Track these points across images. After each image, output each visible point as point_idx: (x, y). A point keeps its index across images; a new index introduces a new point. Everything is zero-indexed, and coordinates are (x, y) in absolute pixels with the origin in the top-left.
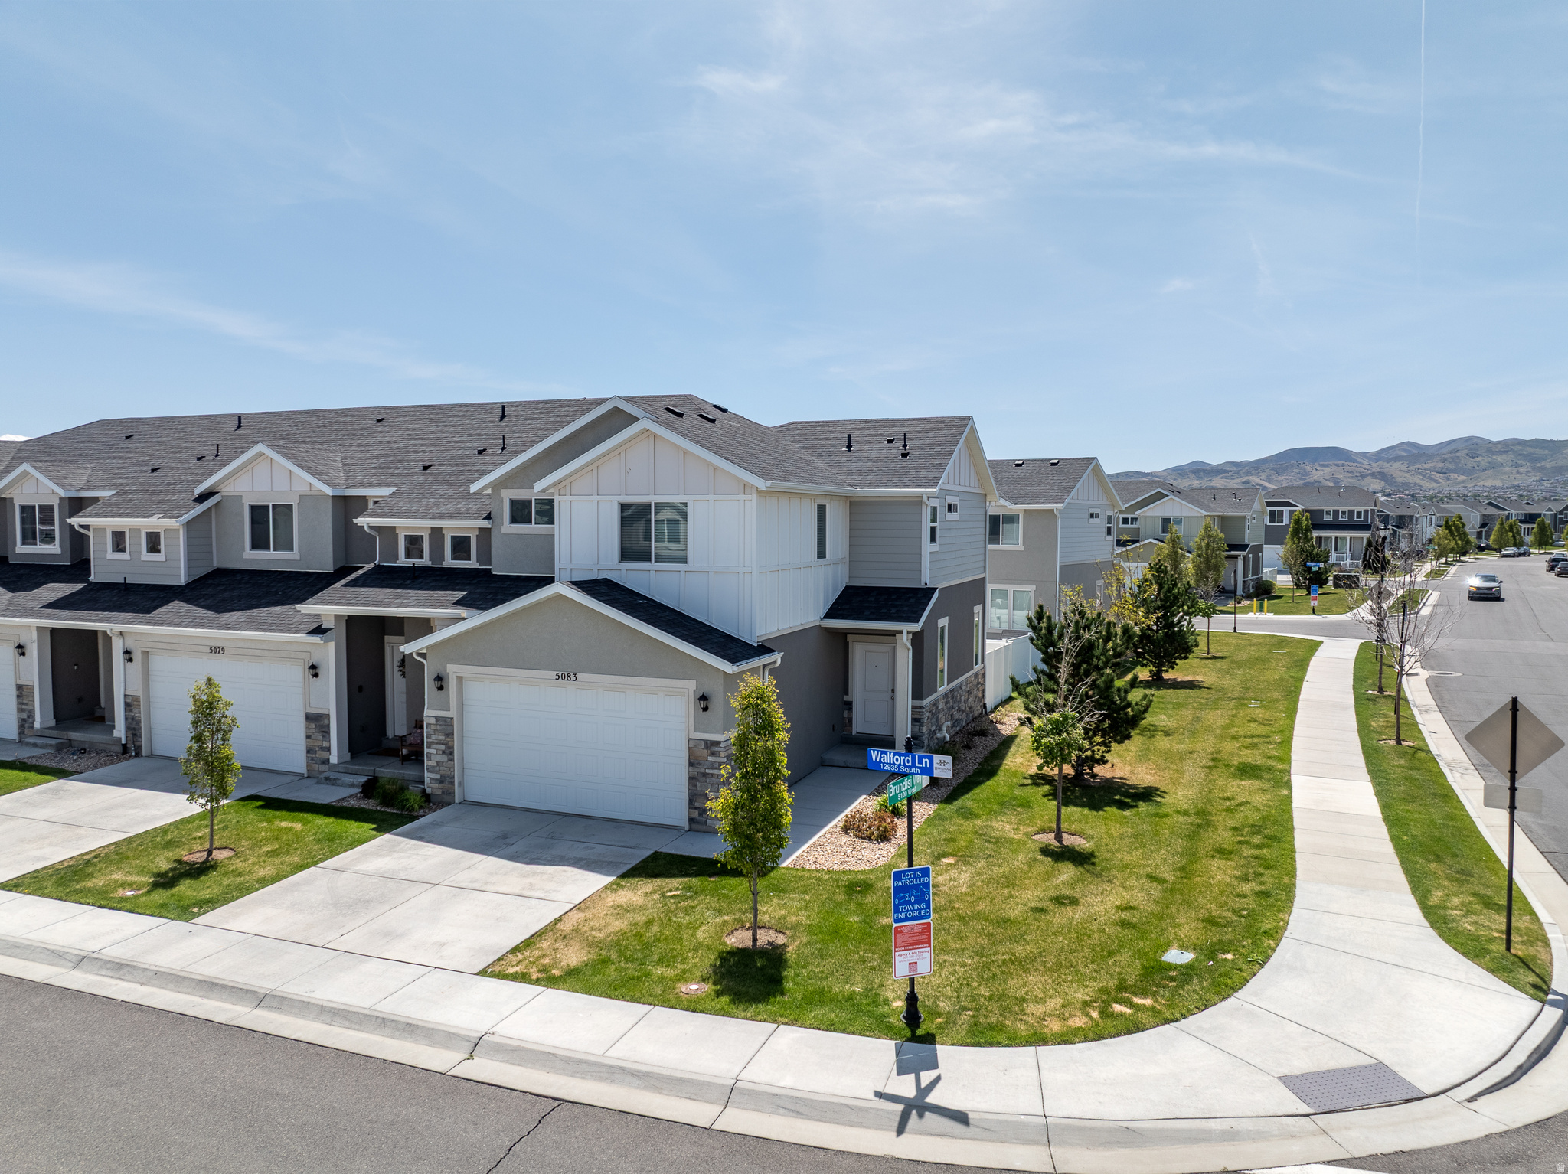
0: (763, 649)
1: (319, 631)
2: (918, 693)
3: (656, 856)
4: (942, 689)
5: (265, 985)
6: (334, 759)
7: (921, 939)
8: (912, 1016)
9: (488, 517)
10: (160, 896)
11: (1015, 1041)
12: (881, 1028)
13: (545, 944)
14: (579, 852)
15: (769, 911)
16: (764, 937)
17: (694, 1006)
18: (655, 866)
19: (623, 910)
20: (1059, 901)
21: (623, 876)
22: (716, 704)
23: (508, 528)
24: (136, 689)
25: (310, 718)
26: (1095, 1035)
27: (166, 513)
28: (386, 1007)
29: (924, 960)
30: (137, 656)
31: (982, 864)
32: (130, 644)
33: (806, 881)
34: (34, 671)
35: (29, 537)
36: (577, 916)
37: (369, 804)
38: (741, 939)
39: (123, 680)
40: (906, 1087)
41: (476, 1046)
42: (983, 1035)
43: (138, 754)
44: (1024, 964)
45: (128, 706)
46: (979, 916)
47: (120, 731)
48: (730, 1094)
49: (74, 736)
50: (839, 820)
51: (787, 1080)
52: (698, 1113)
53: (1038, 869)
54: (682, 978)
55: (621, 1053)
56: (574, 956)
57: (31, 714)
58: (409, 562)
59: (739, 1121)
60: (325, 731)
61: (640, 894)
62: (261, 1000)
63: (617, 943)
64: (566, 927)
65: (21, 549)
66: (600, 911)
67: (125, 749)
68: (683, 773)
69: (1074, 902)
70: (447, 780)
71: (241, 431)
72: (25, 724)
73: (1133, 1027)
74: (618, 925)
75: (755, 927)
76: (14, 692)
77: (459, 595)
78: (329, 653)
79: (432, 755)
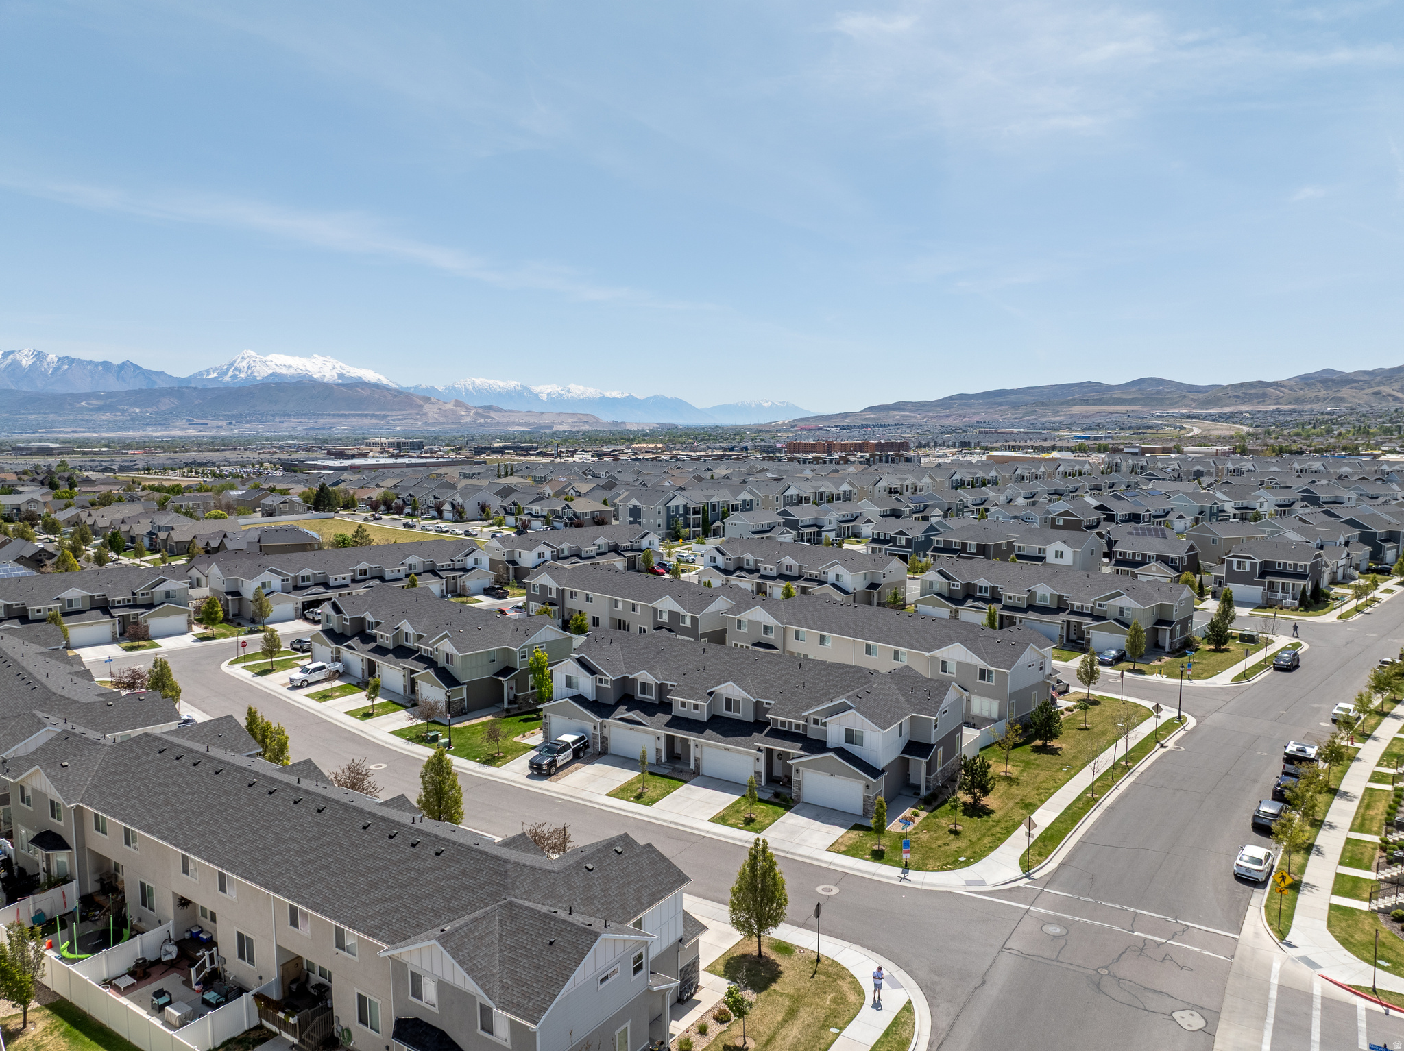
0: (883, 771)
1: (759, 750)
2: (929, 773)
3: (856, 824)
4: (939, 769)
5: (787, 850)
6: (763, 784)
7: (908, 852)
8: (906, 865)
9: (806, 721)
10: (748, 827)
11: (923, 871)
12: (900, 866)
13: (836, 845)
14: (837, 822)
15: (882, 842)
16: (881, 847)
17: (867, 860)
18: (856, 827)
19: (851, 839)
20: (945, 844)
21: (851, 829)
22: (871, 787)
23: (812, 725)
24: (698, 755)
25: (755, 772)
26: (938, 871)
27: (701, 699)
28: (811, 856)
29: (908, 856)
30: (699, 747)
31: (932, 833)
32: (697, 743)
33: (891, 834)
34: (662, 745)
35: (643, 692)
36: (841, 839)
37: (777, 800)
38: (875, 848)
39: (694, 753)
40: (902, 876)
41: (830, 864)
42: (918, 869)
43: (699, 775)
44: (930, 857)
45: (696, 760)
46: (926, 847)
47: (692, 766)
48: (874, 874)
49: (677, 766)
50: (900, 817)
51: (883, 873)
52: (870, 877)
53: (945, 836)
54: (865, 854)
55: (855, 867)
56: (843, 848)
57: (661, 757)
58: (782, 728)
59: (875, 878)
60: (761, 777)
61: (854, 834)
62: (788, 852)
63: (851, 846)
64: (840, 841)
65: (639, 695)
66: (846, 838)
67: (694, 773)
68: (862, 803)
69: (948, 845)
70: (798, 796)
71: (706, 655)
72: (659, 760)
73: (945, 870)
74: (851, 842)
75: (879, 845)
76: (655, 750)
77: (800, 745)
78: (762, 756)
79: (794, 789)
